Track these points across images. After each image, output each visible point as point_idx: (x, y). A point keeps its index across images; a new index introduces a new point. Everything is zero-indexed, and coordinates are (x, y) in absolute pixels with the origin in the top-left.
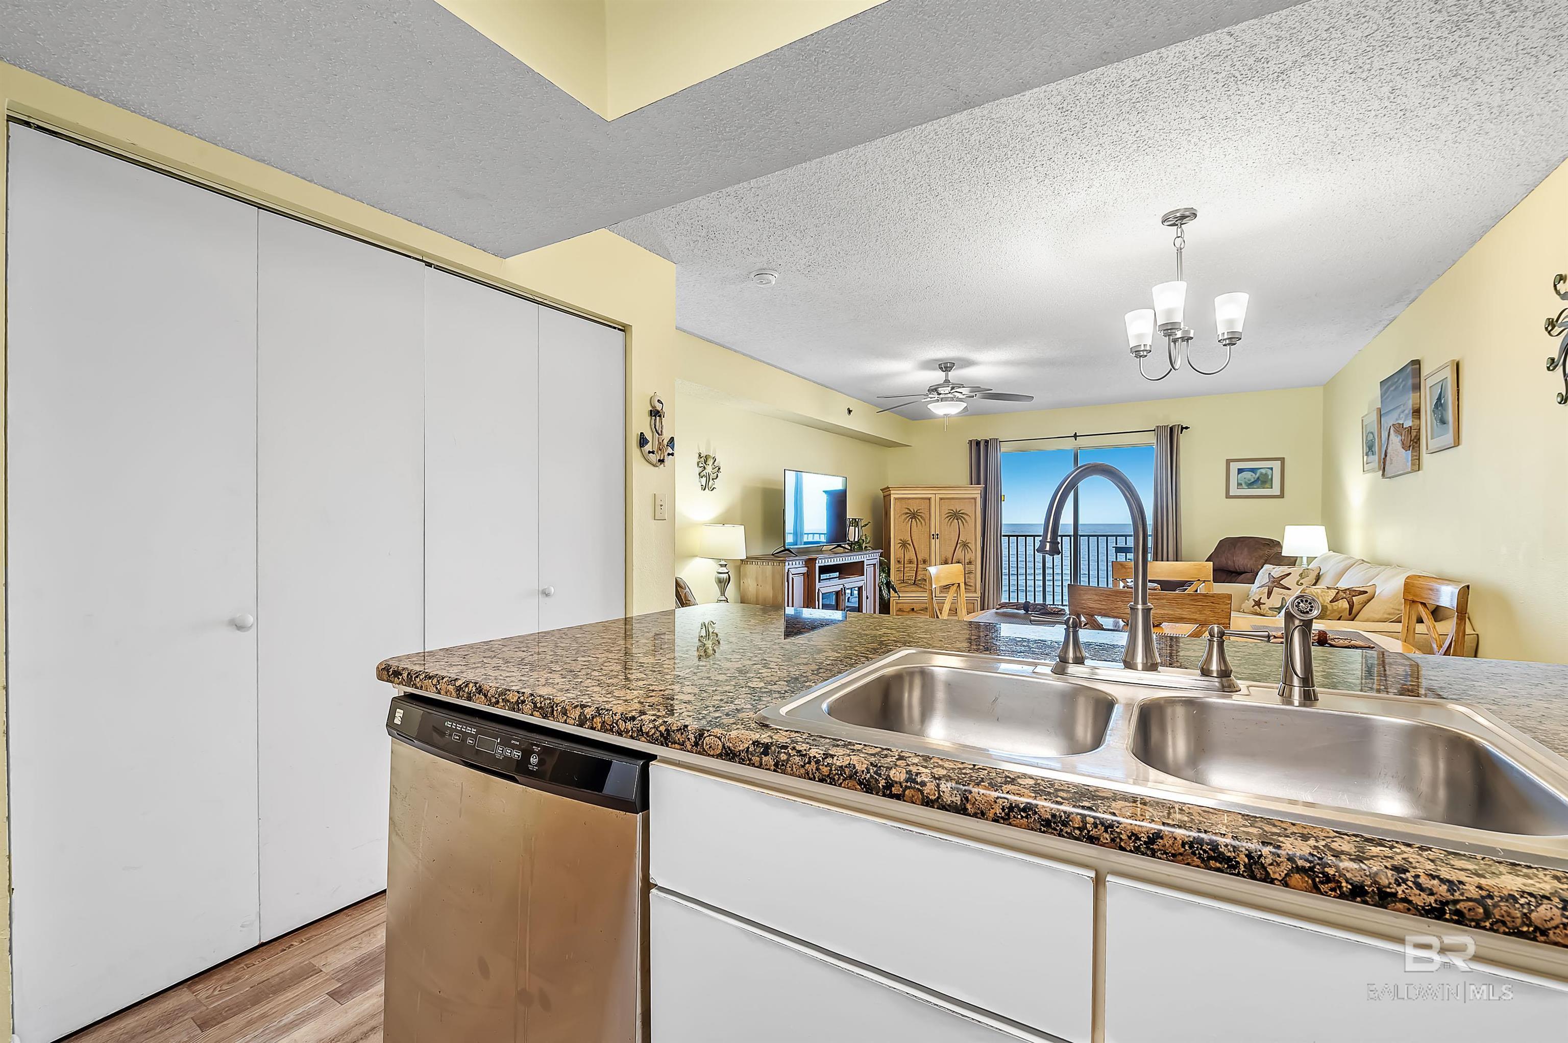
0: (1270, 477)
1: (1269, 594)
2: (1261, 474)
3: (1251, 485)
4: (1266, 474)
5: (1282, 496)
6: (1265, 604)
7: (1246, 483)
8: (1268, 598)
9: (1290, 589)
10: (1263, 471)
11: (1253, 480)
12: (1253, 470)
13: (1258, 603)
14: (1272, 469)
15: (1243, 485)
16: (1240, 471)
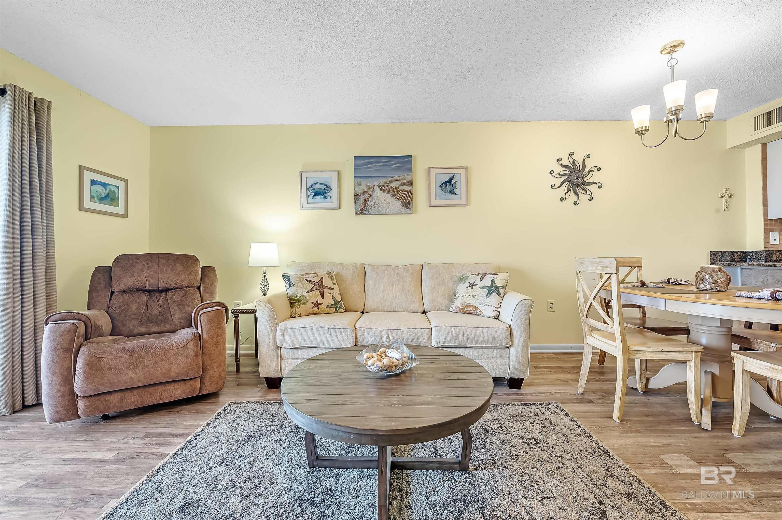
0: (117, 195)
1: (322, 295)
2: (110, 190)
3: (102, 200)
4: (114, 192)
5: (125, 216)
6: (322, 304)
7: (98, 196)
8: (323, 299)
9: (333, 289)
10: (112, 188)
11: (103, 195)
12: (104, 185)
13: (317, 305)
14: (118, 188)
15: (96, 199)
16: (93, 182)
